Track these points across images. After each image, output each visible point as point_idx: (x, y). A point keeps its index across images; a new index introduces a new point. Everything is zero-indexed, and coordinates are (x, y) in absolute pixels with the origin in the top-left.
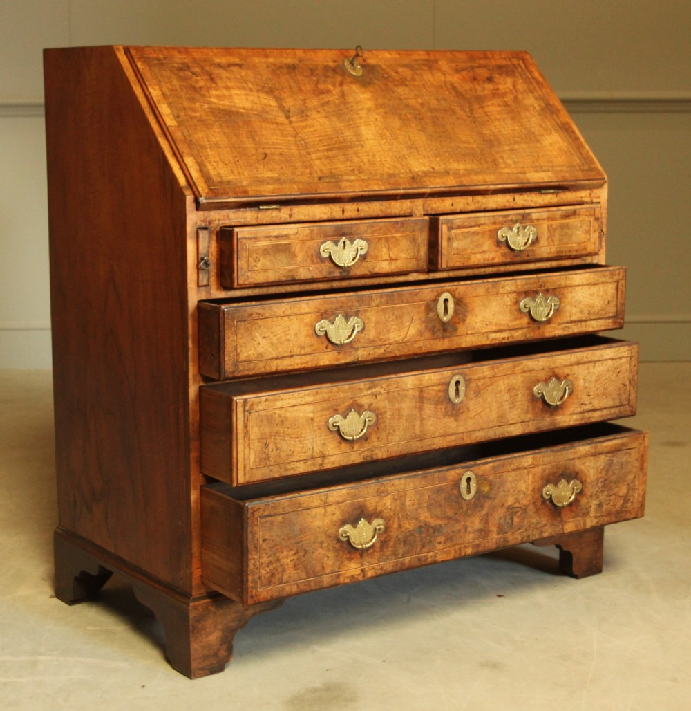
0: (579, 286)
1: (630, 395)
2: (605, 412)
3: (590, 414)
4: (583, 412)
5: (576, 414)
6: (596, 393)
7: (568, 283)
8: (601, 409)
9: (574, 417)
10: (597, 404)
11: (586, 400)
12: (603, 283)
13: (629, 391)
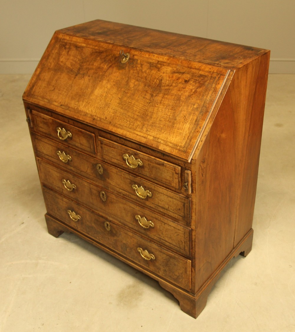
0: (162, 193)
1: (185, 247)
2: (172, 245)
3: (164, 241)
4: (160, 238)
5: (157, 237)
6: (166, 235)
7: (156, 189)
8: (169, 243)
9: (156, 237)
10: (167, 239)
11: (161, 235)
12: (175, 199)
13: (185, 246)
